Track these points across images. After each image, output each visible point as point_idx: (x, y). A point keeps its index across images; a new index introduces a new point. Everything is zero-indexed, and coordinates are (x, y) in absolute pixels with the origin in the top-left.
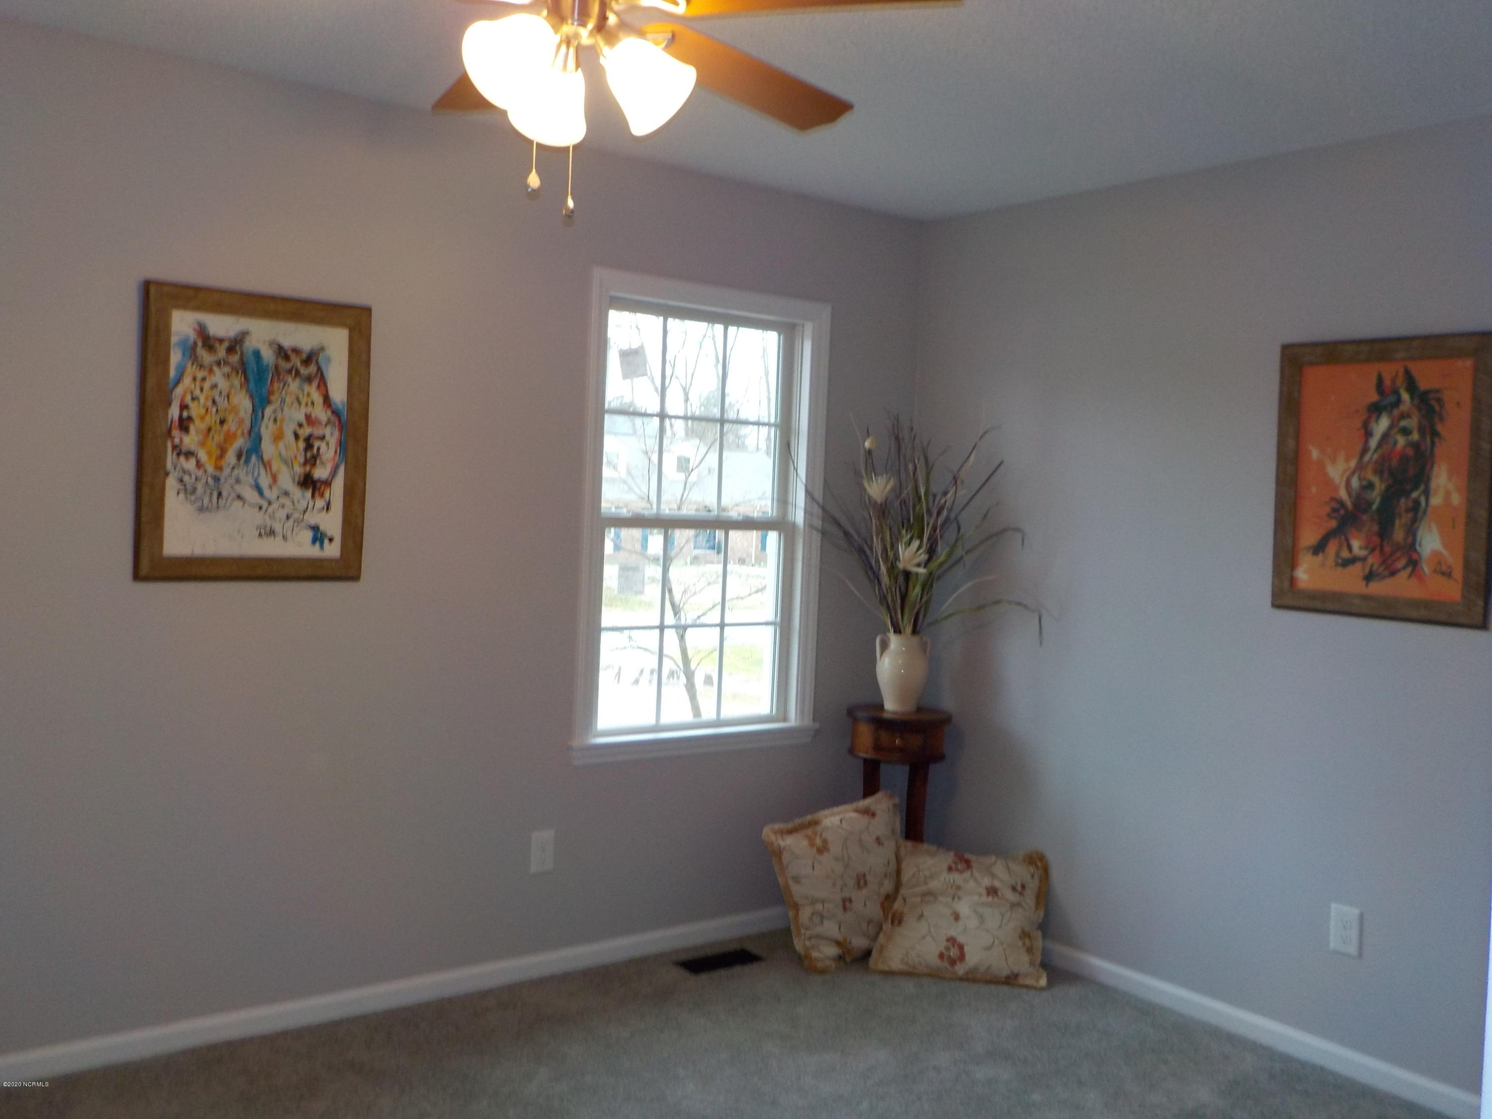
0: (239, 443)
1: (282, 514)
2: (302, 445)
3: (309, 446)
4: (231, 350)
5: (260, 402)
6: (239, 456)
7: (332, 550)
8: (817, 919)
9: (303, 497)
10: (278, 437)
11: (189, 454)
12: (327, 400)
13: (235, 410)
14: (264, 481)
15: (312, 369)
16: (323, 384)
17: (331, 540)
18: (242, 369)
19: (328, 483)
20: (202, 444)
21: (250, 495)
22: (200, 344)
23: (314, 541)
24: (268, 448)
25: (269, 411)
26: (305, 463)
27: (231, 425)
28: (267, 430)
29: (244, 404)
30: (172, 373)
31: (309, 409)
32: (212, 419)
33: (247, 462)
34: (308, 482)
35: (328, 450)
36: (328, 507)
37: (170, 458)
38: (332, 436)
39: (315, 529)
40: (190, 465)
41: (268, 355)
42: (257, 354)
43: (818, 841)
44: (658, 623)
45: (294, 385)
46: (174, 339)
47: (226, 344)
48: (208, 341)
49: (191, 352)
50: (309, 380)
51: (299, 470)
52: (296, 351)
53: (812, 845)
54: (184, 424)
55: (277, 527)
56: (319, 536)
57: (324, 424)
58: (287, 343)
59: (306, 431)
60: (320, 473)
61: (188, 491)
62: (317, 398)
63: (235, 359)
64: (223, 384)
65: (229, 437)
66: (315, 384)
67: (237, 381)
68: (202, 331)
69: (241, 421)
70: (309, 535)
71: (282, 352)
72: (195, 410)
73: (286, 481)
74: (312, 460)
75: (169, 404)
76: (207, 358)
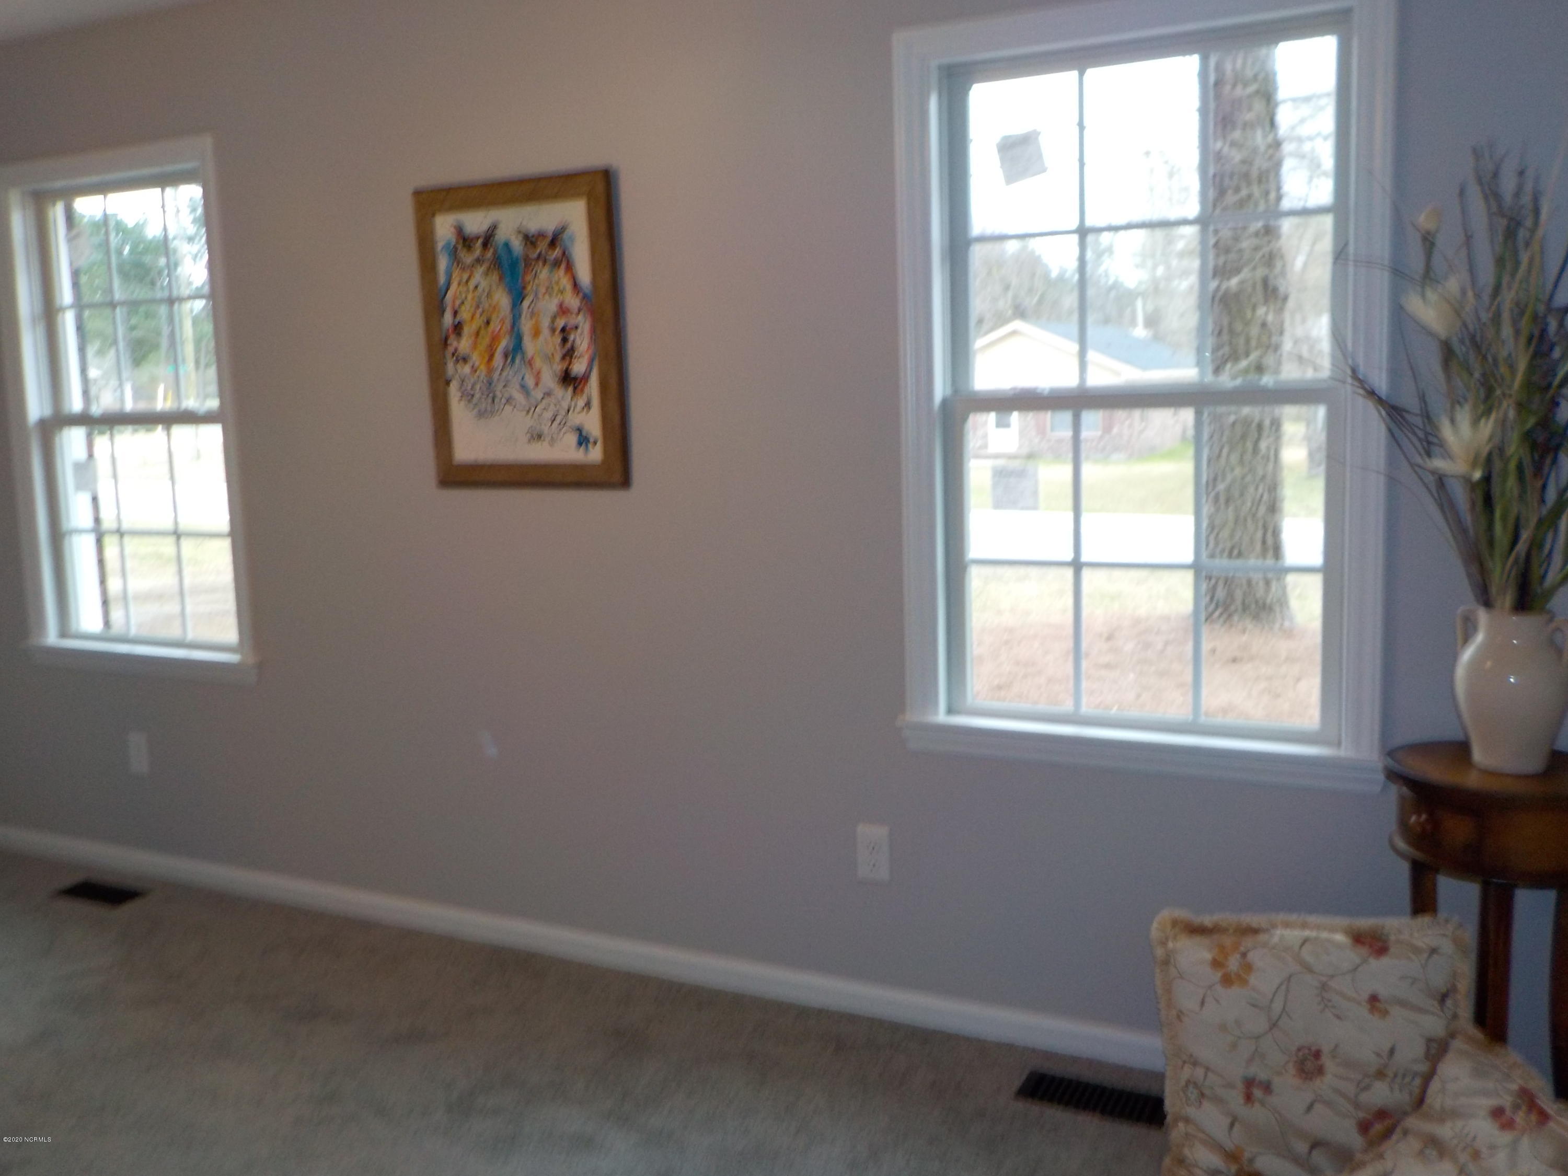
0: (503, 344)
1: (548, 415)
2: (558, 340)
3: (565, 340)
4: (485, 245)
5: (518, 297)
6: (506, 356)
7: (596, 454)
8: (1193, 1094)
9: (564, 395)
10: (536, 333)
11: (465, 360)
12: (576, 285)
13: (495, 308)
14: (530, 382)
15: (557, 253)
16: (570, 268)
17: (595, 443)
18: (497, 263)
19: (585, 378)
20: (475, 346)
21: (519, 397)
22: (460, 247)
23: (580, 444)
24: (529, 346)
25: (526, 303)
26: (563, 358)
27: (495, 325)
28: (526, 326)
29: (503, 300)
30: (442, 279)
31: (560, 297)
32: (479, 321)
33: (513, 361)
34: (567, 379)
35: (583, 341)
36: (588, 405)
37: (450, 366)
38: (584, 323)
39: (579, 430)
40: (467, 369)
41: (517, 245)
42: (507, 245)
43: (1233, 963)
44: (1069, 556)
45: (544, 273)
46: (440, 245)
47: (480, 241)
48: (465, 240)
49: (454, 254)
50: (556, 264)
51: (559, 367)
52: (541, 235)
53: (1216, 964)
54: (458, 328)
55: (546, 429)
56: (583, 440)
57: (576, 311)
58: (533, 226)
59: (560, 323)
60: (579, 367)
61: (468, 396)
62: (565, 282)
63: (489, 254)
64: (484, 284)
65: (495, 339)
66: (563, 266)
67: (495, 277)
68: (459, 230)
69: (503, 321)
70: (573, 439)
71: (530, 240)
72: (465, 315)
73: (549, 379)
74: (569, 354)
75: (442, 312)
76: (468, 259)
